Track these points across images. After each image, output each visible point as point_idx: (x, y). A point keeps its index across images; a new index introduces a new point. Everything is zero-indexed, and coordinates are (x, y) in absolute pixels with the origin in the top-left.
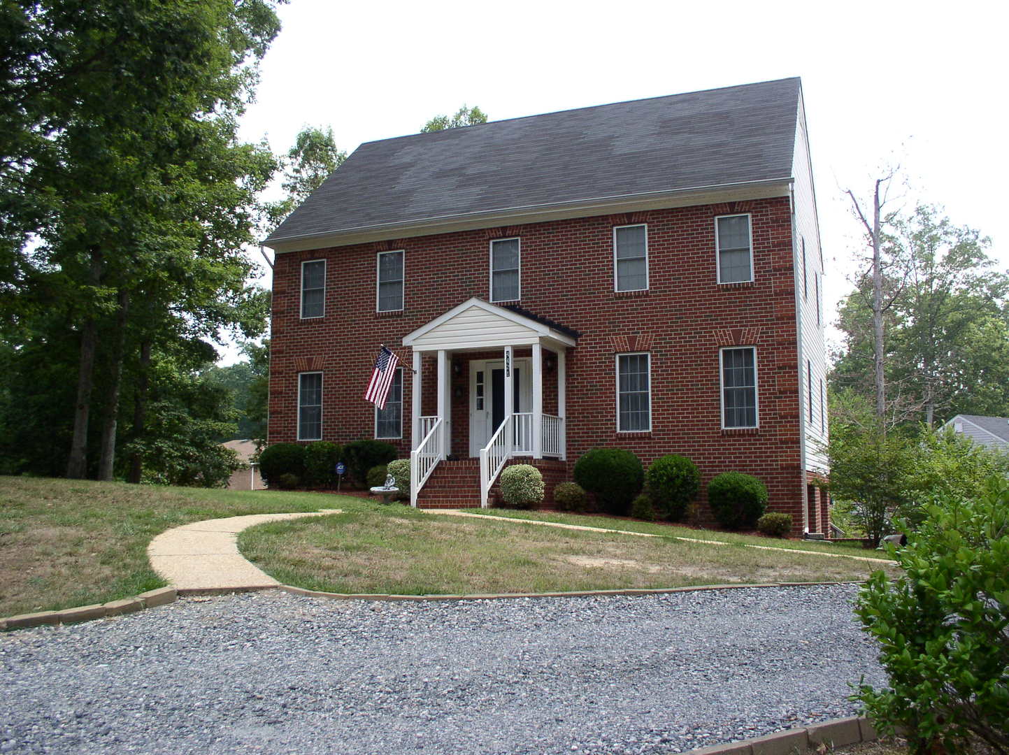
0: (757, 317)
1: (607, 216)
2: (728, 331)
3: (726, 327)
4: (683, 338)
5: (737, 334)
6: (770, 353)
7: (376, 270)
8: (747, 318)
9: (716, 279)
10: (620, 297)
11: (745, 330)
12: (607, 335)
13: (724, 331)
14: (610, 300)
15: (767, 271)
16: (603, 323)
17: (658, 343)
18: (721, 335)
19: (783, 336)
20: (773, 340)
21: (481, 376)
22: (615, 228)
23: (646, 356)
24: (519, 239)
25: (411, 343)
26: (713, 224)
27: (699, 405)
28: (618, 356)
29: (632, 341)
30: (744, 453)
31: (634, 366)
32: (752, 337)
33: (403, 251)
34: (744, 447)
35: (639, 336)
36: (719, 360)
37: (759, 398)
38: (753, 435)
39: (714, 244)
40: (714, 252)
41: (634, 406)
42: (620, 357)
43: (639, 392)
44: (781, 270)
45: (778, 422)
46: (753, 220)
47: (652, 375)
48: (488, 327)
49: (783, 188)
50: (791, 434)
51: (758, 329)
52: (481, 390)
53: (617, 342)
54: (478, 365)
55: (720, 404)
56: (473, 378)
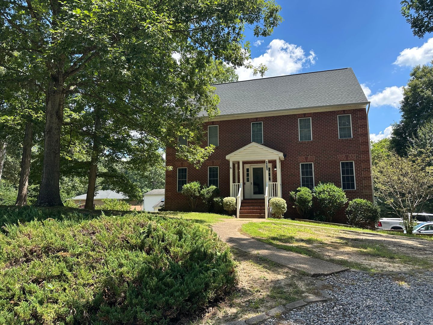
0: (354, 151)
1: (296, 114)
3: (343, 154)
4: (326, 158)
5: (347, 157)
6: (360, 163)
7: (207, 132)
8: (351, 151)
9: (338, 137)
10: (301, 143)
11: (350, 155)
12: (297, 156)
13: (342, 156)
14: (298, 144)
15: (358, 134)
16: (295, 152)
17: (316, 159)
19: (365, 157)
20: (361, 159)
21: (248, 170)
22: (299, 119)
23: (312, 164)
24: (262, 122)
25: (229, 158)
26: (337, 118)
27: (333, 181)
28: (301, 164)
29: (306, 158)
30: (351, 199)
31: (307, 168)
32: (353, 158)
33: (218, 126)
34: (351, 196)
35: (309, 157)
36: (340, 166)
37: (356, 179)
38: (354, 192)
39: (337, 125)
40: (338, 127)
41: (307, 182)
42: (302, 165)
43: (309, 176)
44: (363, 134)
45: (363, 188)
46: (352, 117)
47: (314, 171)
48: (259, 153)
49: (364, 105)
50: (369, 192)
51: (355, 155)
52: (248, 175)
53: (301, 159)
54: (247, 166)
55: (341, 181)
56: (245, 171)
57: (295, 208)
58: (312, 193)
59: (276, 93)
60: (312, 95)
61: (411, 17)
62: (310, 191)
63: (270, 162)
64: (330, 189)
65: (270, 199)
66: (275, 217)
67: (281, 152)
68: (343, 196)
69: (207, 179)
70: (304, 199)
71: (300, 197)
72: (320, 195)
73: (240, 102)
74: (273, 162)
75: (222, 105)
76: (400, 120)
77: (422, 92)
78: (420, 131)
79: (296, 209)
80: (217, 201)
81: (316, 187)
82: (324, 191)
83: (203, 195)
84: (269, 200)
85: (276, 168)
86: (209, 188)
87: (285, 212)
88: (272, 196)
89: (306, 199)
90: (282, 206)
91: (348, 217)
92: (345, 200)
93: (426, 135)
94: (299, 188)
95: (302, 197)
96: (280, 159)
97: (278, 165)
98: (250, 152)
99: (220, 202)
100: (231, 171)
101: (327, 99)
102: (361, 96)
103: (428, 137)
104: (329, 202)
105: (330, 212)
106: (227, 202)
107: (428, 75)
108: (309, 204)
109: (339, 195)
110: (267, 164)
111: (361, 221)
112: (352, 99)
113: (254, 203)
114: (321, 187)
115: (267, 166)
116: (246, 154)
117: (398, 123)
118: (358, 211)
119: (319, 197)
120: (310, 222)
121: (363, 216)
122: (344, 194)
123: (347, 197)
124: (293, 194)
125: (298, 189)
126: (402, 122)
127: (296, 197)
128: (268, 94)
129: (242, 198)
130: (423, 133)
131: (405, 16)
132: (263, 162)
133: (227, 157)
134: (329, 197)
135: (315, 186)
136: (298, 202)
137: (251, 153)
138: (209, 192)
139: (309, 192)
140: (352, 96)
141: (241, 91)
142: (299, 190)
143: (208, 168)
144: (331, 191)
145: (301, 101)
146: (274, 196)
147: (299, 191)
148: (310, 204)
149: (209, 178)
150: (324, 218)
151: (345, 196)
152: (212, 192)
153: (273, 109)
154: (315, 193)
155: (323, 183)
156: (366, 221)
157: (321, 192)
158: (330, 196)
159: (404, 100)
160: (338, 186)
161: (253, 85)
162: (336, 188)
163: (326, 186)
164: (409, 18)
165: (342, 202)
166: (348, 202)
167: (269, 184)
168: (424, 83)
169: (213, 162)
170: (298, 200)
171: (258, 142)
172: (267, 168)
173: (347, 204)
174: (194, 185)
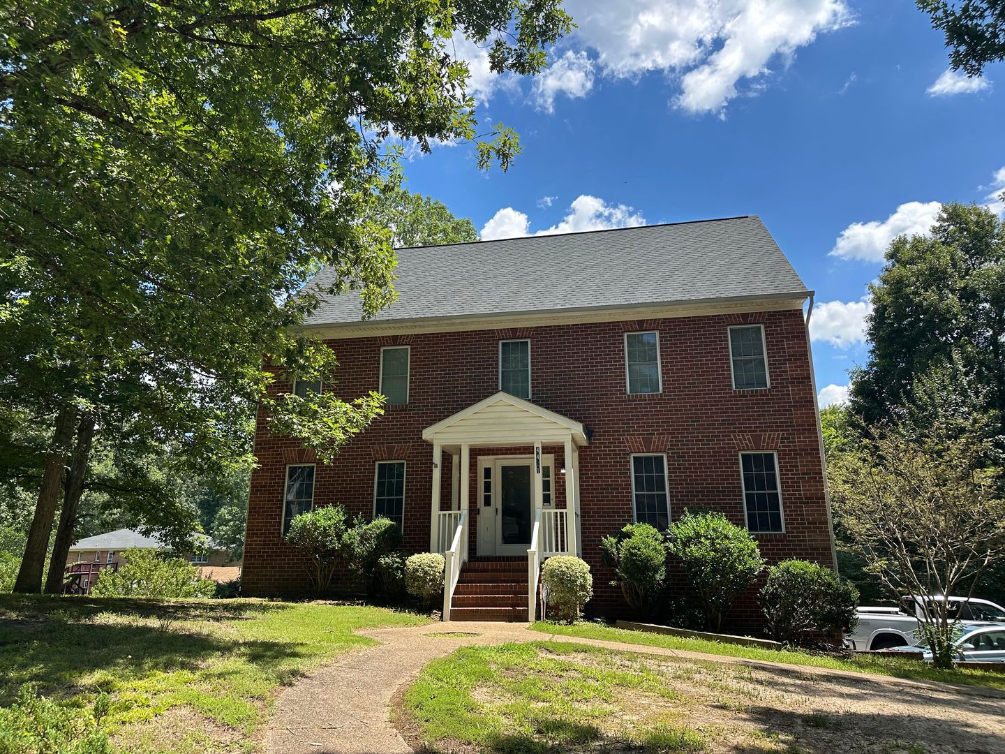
0: (777, 423)
1: (618, 322)
2: (747, 435)
3: (746, 432)
4: (700, 441)
5: (757, 439)
6: (793, 458)
7: (379, 364)
8: (766, 423)
9: (731, 385)
10: (632, 400)
11: (765, 435)
12: (621, 435)
13: (743, 435)
14: (624, 401)
15: (785, 379)
16: (617, 424)
17: (675, 445)
18: (740, 439)
19: (806, 441)
20: (795, 446)
21: (488, 472)
22: (626, 335)
23: (662, 457)
24: (529, 340)
25: (431, 437)
26: (726, 333)
27: (722, 508)
28: (632, 456)
29: (647, 442)
30: (773, 559)
31: (649, 467)
32: (773, 442)
33: (409, 347)
34: (773, 552)
35: (655, 438)
36: (738, 463)
37: (784, 503)
38: (781, 541)
39: (728, 352)
40: (729, 359)
41: (651, 507)
42: (634, 458)
43: (655, 493)
44: (799, 379)
45: (806, 528)
46: (766, 331)
47: (669, 476)
48: (516, 423)
49: (798, 301)
50: (821, 540)
51: (779, 435)
52: (488, 487)
53: (632, 442)
54: (484, 462)
55: (742, 508)
56: (481, 474)
57: (618, 587)
58: (665, 540)
59: (568, 268)
60: (660, 274)
61: (945, 12)
62: (660, 537)
63: (547, 449)
64: (714, 530)
65: (546, 558)
66: (557, 614)
67: (580, 422)
68: (753, 551)
69: (372, 498)
70: (641, 561)
71: (632, 554)
72: (688, 550)
73: (472, 288)
74: (556, 451)
75: (424, 294)
76: (869, 360)
77: (916, 293)
78: (919, 384)
79: (620, 588)
80: (389, 566)
81: (676, 525)
82: (698, 536)
83: (347, 547)
84: (542, 563)
85: (563, 466)
86: (370, 526)
87: (588, 599)
88: (551, 551)
89: (649, 559)
90: (578, 583)
91: (769, 613)
92: (757, 564)
93: (936, 395)
94: (628, 528)
95: (635, 555)
96: (574, 440)
97: (571, 458)
98: (491, 421)
99: (397, 568)
100: (437, 474)
101: (700, 284)
102: (787, 279)
103: (938, 401)
104: (714, 571)
105: (718, 598)
106: (417, 570)
107: (928, 256)
108: (658, 577)
109: (741, 550)
110: (538, 453)
111: (806, 626)
112: (764, 286)
113: (498, 571)
114: (689, 525)
115: (538, 461)
116: (480, 425)
117: (864, 368)
118: (796, 596)
119: (684, 553)
120: (659, 631)
121: (812, 613)
122: (753, 545)
123: (762, 555)
124: (611, 545)
125: (624, 530)
126: (872, 365)
127: (619, 554)
128: (547, 272)
129: (465, 556)
130: (925, 391)
131: (926, 11)
132: (528, 450)
133: (427, 434)
134: (712, 554)
135: (674, 521)
136: (626, 571)
137: (494, 424)
138: (367, 540)
139: (656, 540)
140: (764, 278)
141: (478, 264)
142: (628, 531)
143: (377, 466)
144: (718, 538)
145: (631, 289)
146: (557, 550)
147: (629, 535)
148: (660, 576)
149: (378, 496)
150: (700, 618)
151: (757, 551)
152: (378, 537)
153: (559, 307)
154: (674, 540)
155: (695, 513)
156: (820, 627)
157: (689, 539)
158: (715, 551)
159: (873, 313)
160: (738, 522)
161: (510, 251)
162: (731, 530)
163: (703, 521)
164: (940, 13)
165: (751, 570)
166: (765, 568)
167: (544, 513)
168: (921, 273)
169: (390, 449)
170: (626, 564)
171: (519, 393)
172: (538, 467)
173: (764, 574)
174: (326, 517)
